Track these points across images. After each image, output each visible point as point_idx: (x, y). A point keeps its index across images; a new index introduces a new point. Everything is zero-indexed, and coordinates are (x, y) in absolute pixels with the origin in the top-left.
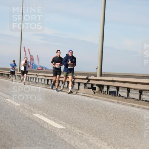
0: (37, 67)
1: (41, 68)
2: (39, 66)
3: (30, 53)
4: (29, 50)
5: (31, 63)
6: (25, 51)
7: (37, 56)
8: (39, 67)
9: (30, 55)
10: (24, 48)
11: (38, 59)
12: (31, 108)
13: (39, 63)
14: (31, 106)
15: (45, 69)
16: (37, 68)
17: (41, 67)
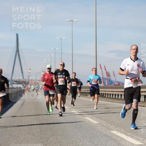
0: (113, 83)
1: (118, 84)
2: (116, 81)
3: (105, 70)
4: (105, 67)
5: (107, 79)
6: (101, 68)
7: (114, 72)
8: (116, 83)
9: (106, 72)
10: (100, 65)
11: (114, 74)
12: (109, 125)
13: (115, 79)
14: (108, 122)
15: (121, 84)
16: (113, 84)
17: (117, 82)
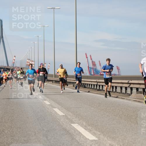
0: (100, 72)
3: (91, 59)
4: (90, 56)
5: (93, 69)
6: (87, 57)
7: (99, 61)
8: (101, 72)
9: (92, 61)
10: (86, 54)
11: (100, 64)
16: (99, 74)
